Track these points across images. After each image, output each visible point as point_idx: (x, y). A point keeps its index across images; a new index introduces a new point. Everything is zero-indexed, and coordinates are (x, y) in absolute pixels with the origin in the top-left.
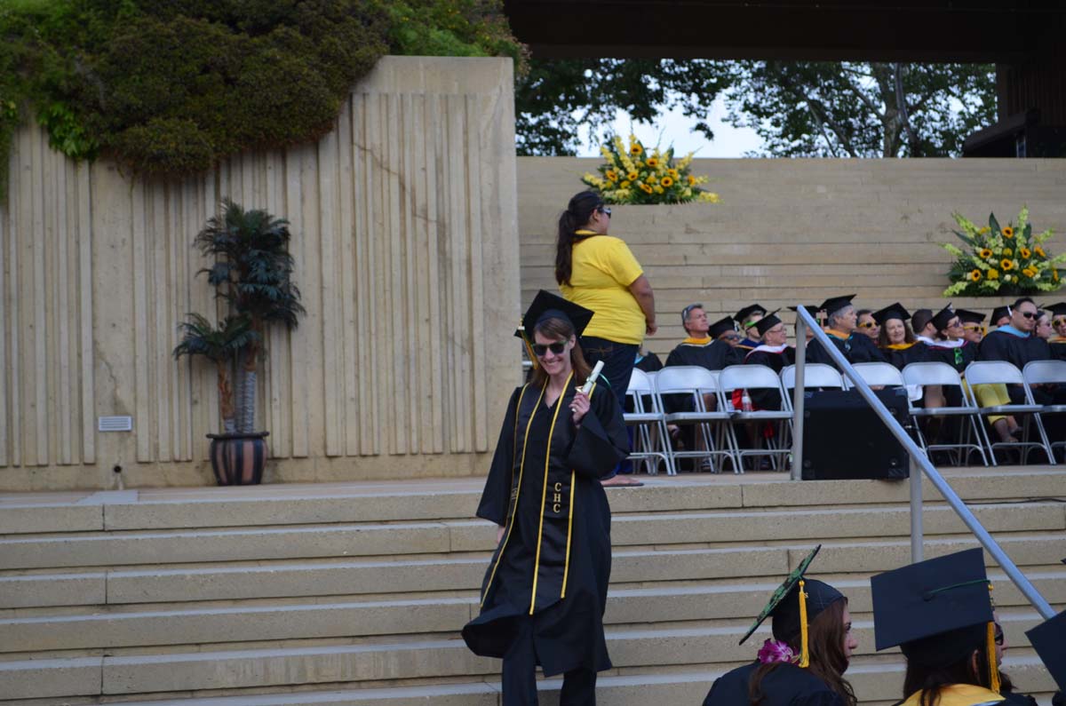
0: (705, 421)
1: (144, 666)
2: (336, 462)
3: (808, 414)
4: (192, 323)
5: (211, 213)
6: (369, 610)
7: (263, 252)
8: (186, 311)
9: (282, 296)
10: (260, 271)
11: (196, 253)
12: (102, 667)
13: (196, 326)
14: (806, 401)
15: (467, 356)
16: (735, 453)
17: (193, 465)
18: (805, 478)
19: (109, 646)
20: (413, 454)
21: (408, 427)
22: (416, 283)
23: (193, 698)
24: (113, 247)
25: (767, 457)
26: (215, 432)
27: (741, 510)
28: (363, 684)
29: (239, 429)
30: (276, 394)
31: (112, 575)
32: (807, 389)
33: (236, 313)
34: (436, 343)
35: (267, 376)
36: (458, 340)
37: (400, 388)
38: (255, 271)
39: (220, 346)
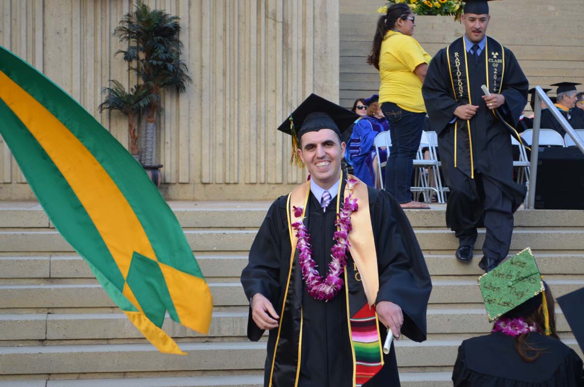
1: (75, 321)
2: (208, 187)
3: (541, 163)
4: (111, 88)
5: (126, 11)
6: (231, 288)
7: (162, 38)
8: (108, 78)
9: (176, 70)
10: (160, 52)
11: (115, 40)
12: (46, 321)
13: (114, 90)
14: (539, 153)
18: (536, 207)
19: (52, 307)
20: (261, 183)
21: (258, 165)
22: (266, 65)
23: (108, 344)
24: (58, 33)
28: (225, 339)
29: (143, 161)
30: (168, 140)
31: (54, 258)
32: (540, 146)
33: (142, 82)
34: (279, 107)
35: (162, 126)
37: (254, 137)
38: (157, 52)
39: (131, 105)
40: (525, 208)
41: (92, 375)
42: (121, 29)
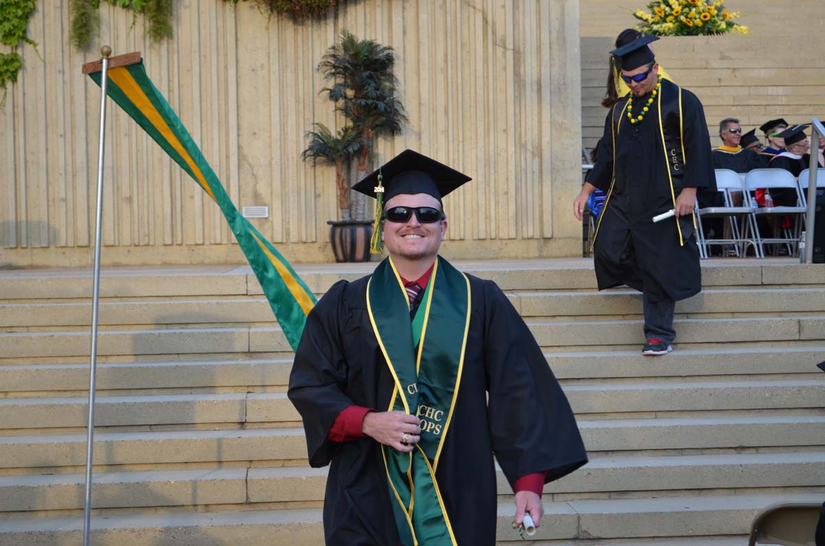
0: (732, 214)
3: (819, 209)
4: (316, 132)
5: (331, 43)
7: (372, 73)
8: (311, 121)
9: (389, 110)
10: (370, 89)
11: (319, 76)
12: (246, 401)
13: (319, 134)
14: (818, 197)
15: (537, 160)
16: (757, 241)
17: (316, 246)
18: (814, 261)
19: (251, 384)
20: (491, 239)
21: (487, 218)
22: (495, 100)
24: (253, 70)
25: (784, 245)
26: (334, 219)
27: (761, 287)
29: (353, 217)
31: (253, 330)
32: (818, 189)
33: (350, 124)
34: (511, 149)
36: (529, 147)
37: (482, 186)
38: (367, 89)
39: (338, 151)
40: (801, 262)
41: (299, 462)
42: (326, 64)
